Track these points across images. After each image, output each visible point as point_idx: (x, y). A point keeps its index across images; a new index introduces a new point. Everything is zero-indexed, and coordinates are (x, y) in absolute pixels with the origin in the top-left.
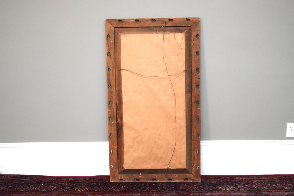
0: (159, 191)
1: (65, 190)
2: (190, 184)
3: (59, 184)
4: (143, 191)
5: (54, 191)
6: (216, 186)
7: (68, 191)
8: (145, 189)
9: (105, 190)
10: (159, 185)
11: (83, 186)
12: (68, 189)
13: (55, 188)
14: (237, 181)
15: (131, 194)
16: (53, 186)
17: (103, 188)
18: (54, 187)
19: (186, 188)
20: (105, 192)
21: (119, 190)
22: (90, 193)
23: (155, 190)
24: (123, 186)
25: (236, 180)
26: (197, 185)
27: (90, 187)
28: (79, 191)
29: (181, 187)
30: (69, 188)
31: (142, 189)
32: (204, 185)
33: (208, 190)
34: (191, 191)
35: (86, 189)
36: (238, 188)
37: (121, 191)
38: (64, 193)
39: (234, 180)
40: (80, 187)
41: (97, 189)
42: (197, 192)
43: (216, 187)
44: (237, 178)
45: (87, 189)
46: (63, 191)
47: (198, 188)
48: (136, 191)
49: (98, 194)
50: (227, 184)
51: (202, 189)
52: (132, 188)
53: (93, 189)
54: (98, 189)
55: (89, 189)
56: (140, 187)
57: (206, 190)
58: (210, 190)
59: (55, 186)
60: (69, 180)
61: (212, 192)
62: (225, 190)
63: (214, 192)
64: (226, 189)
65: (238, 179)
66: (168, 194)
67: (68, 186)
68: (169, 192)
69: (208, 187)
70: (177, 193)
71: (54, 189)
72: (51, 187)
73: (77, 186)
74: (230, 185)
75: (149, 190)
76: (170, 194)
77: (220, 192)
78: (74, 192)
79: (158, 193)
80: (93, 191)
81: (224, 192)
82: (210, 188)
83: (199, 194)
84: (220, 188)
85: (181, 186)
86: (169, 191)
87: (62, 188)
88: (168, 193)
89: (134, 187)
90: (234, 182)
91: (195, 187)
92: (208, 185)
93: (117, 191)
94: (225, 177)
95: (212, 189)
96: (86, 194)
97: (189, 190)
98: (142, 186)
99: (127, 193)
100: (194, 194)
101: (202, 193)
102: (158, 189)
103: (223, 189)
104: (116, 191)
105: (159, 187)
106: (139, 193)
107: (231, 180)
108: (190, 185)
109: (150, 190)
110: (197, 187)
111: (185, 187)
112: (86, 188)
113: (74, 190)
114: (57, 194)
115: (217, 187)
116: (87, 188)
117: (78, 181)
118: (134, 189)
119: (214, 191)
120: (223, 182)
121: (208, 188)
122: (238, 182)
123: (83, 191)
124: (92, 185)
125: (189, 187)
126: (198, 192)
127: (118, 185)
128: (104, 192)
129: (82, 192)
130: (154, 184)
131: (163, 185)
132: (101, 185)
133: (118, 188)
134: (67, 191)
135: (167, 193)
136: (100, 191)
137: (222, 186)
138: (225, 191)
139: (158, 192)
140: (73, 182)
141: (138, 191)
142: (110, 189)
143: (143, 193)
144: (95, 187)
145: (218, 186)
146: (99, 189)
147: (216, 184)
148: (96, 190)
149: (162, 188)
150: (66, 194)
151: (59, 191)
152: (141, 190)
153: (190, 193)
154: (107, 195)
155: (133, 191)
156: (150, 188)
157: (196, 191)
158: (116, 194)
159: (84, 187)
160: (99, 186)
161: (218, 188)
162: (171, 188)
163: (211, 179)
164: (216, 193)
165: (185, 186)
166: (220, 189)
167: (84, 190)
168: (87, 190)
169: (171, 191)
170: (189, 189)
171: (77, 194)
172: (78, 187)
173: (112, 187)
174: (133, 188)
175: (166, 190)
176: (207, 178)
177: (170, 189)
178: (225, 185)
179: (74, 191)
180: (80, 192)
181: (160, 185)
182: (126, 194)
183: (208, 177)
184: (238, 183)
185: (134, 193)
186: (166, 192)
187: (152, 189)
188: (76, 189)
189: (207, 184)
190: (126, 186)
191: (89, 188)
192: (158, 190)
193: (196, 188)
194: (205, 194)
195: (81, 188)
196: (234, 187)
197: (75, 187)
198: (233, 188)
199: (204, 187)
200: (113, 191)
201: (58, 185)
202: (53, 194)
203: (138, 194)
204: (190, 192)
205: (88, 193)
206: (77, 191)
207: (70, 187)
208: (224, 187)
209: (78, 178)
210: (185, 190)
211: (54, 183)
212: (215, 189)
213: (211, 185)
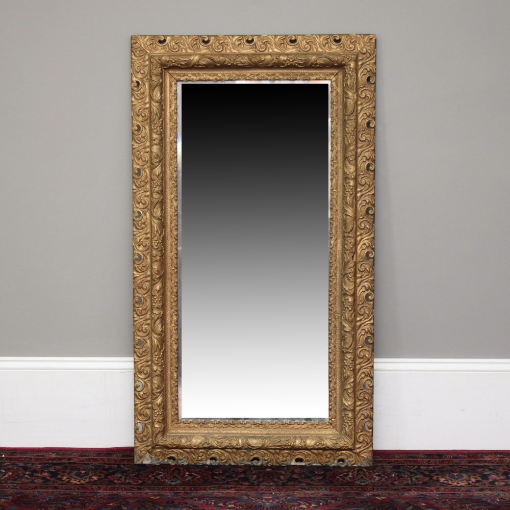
0: (284, 484)
1: (36, 481)
2: (364, 470)
3: (21, 467)
4: (242, 485)
5: (9, 482)
6: (432, 474)
7: (44, 482)
8: (246, 479)
9: (141, 482)
10: (284, 472)
11: (83, 472)
12: (44, 478)
13: (10, 474)
14: (487, 464)
15: (210, 492)
16: (4, 471)
17: (137, 476)
18: (6, 474)
19: (354, 478)
20: (141, 484)
21: (177, 482)
22: (104, 487)
23: (272, 483)
24: (187, 473)
25: (485, 462)
26: (382, 473)
27: (101, 473)
28: (74, 482)
29: (341, 477)
30: (46, 474)
31: (239, 479)
32: (401, 473)
33: (412, 485)
34: (366, 485)
35: (90, 478)
36: (490, 480)
37: (183, 484)
38: (36, 488)
39: (479, 462)
40: (74, 472)
41: (121, 477)
42: (381, 489)
43: (431, 478)
44: (487, 458)
45: (93, 477)
46: (32, 482)
47: (386, 479)
48: (222, 484)
49: (126, 490)
50: (461, 471)
51: (395, 483)
52: (213, 478)
53: (110, 477)
54: (123, 479)
55: (99, 479)
56: (233, 475)
57: (407, 484)
58: (415, 484)
59: (9, 470)
60: (43, 456)
61: (421, 488)
62: (455, 484)
63: (426, 490)
64: (458, 483)
65: (489, 459)
66: (307, 492)
67: (42, 472)
68: (310, 486)
69: (410, 477)
70: (331, 490)
71: (6, 476)
73: (69, 471)
74: (470, 474)
75: (256, 482)
76: (313, 492)
77: (443, 488)
78: (62, 484)
79: (280, 490)
80: (111, 482)
81: (454, 489)
82: (416, 478)
83: (388, 494)
84: (442, 480)
85: (341, 474)
86: (308, 484)
87: (28, 475)
88: (308, 490)
89: (216, 475)
90: (479, 467)
91: (377, 478)
92: (412, 473)
93: (173, 483)
94: (454, 455)
95: (421, 482)
96: (93, 489)
97: (363, 484)
99: (200, 489)
100: (375, 493)
101: (395, 490)
102: (281, 480)
103: (450, 483)
104: (170, 485)
105: (282, 477)
106: (231, 488)
107: (470, 462)
108: (364, 471)
109: (260, 482)
110: (383, 477)
111: (351, 476)
112: (90, 474)
113: (61, 479)
114: (16, 489)
115: (435, 478)
116: (95, 475)
117: (70, 459)
118: (216, 480)
119: (427, 487)
120: (451, 466)
121: (411, 480)
122: (489, 466)
123: (83, 482)
124: (107, 470)
125: (362, 478)
126: (386, 489)
127: (175, 470)
128: (139, 486)
129: (82, 484)
130: (268, 470)
131: (293, 472)
132: (129, 470)
133: (174, 477)
134: (41, 481)
135: (305, 489)
136: (129, 483)
137: (448, 476)
138: (456, 486)
139: (281, 488)
140: (54, 462)
141: (228, 483)
142: (156, 478)
143: (242, 490)
144: (114, 473)
145: (438, 475)
146: (126, 479)
147: (432, 471)
148: (118, 480)
149: (291, 479)
150: (41, 488)
151: (21, 482)
152: (235, 481)
153: (365, 491)
154: (147, 491)
155: (215, 484)
156: (258, 478)
157: (381, 485)
158: (170, 490)
159: (86, 474)
160: (126, 472)
161: (438, 481)
162: (313, 478)
163: (419, 460)
164: (432, 491)
165: (351, 474)
166: (444, 483)
167: (87, 481)
168: (95, 481)
169: (314, 485)
170: (361, 482)
171: (70, 489)
172: (70, 472)
173: (161, 474)
174: (215, 477)
175: (302, 482)
176: (408, 458)
177: (313, 480)
178: (455, 474)
179: (61, 482)
180: (76, 484)
181: (286, 472)
182: (197, 491)
183: (411, 455)
184: (490, 470)
185: (219, 488)
186: (301, 488)
187: (264, 481)
188: (65, 478)
189: (408, 472)
190: (196, 473)
191: (99, 476)
192: (280, 482)
193: (381, 479)
194: (403, 494)
195: (78, 475)
196: (479, 479)
197: (64, 472)
198: (477, 481)
199: (400, 477)
200: (164, 483)
201: (15, 468)
202: (5, 488)
203: (230, 491)
204: (364, 488)
205: (98, 487)
206: (69, 482)
207: (49, 472)
208: (453, 477)
209: (69, 453)
210: (351, 484)
211: (6, 464)
212: (430, 482)
213: (419, 473)
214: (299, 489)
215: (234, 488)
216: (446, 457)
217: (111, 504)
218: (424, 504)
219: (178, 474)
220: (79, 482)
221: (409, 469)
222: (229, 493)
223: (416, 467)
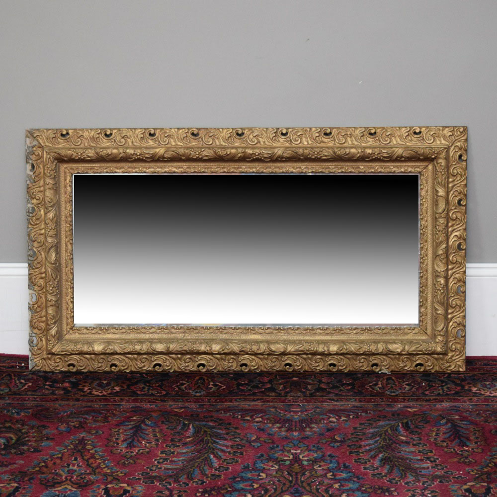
0: (312, 395)
1: (57, 392)
2: (393, 378)
3: (41, 376)
4: (269, 396)
5: (29, 393)
6: (463, 383)
7: (65, 393)
8: (272, 389)
9: (164, 393)
11: (105, 382)
12: (64, 389)
13: (30, 384)
15: (236, 404)
16: (23, 381)
17: (160, 386)
18: (26, 384)
19: (383, 388)
20: (165, 396)
21: (202, 393)
22: (127, 398)
23: (299, 394)
24: (212, 383)
26: (412, 382)
27: (123, 383)
28: (95, 393)
29: (370, 386)
30: (67, 384)
31: (266, 389)
32: (431, 381)
33: (443, 395)
34: (397, 395)
35: (113, 388)
37: (208, 395)
38: (57, 400)
40: (96, 383)
41: (144, 388)
42: (413, 400)
43: (463, 387)
45: (115, 388)
46: (53, 393)
47: (416, 389)
48: (249, 395)
49: (149, 402)
50: (493, 380)
51: (427, 393)
52: (238, 388)
53: (132, 388)
54: (146, 389)
55: (121, 390)
56: (259, 385)
57: (439, 394)
58: (447, 395)
59: (28, 380)
61: (454, 399)
62: (488, 394)
63: (458, 401)
64: (491, 393)
66: (336, 403)
67: (63, 382)
68: (339, 397)
69: (442, 386)
70: (361, 402)
71: (26, 387)
72: (17, 382)
73: (90, 381)
75: (283, 393)
76: (342, 403)
77: (475, 399)
78: (84, 396)
79: (308, 402)
80: (134, 393)
81: (487, 399)
82: (448, 388)
83: (420, 405)
84: (474, 389)
85: (370, 383)
86: (337, 395)
87: (49, 385)
88: (337, 401)
89: (242, 385)
91: (408, 388)
92: (442, 382)
93: (198, 394)
94: (485, 362)
95: (453, 392)
96: (115, 401)
97: (393, 394)
98: (264, 384)
99: (226, 401)
100: (406, 404)
101: (427, 401)
102: (308, 389)
103: (483, 393)
104: (195, 396)
105: (309, 387)
106: (258, 399)
108: (393, 380)
109: (287, 393)
110: (414, 386)
111: (380, 386)
112: (112, 385)
113: (82, 390)
114: (37, 401)
115: (467, 387)
116: (117, 385)
118: (242, 390)
119: (459, 398)
120: (481, 374)
121: (442, 389)
123: (105, 393)
124: (129, 379)
125: (392, 387)
126: (417, 400)
127: (199, 379)
128: (162, 398)
129: (104, 395)
130: (295, 378)
131: (320, 382)
132: (152, 380)
133: (199, 387)
134: (62, 392)
135: (333, 400)
136: (152, 395)
137: (479, 385)
138: (490, 396)
139: (308, 398)
141: (254, 394)
142: (180, 389)
143: (268, 401)
144: (136, 383)
145: (469, 384)
146: (148, 390)
147: (463, 380)
148: (141, 391)
149: (319, 389)
150: (62, 400)
151: (42, 394)
152: (262, 392)
153: (396, 402)
154: (171, 403)
155: (241, 395)
156: (285, 388)
157: (412, 396)
158: (195, 402)
159: (108, 384)
160: (149, 381)
161: (470, 390)
162: (342, 389)
164: (464, 402)
165: (380, 383)
166: (476, 393)
167: (109, 391)
168: (117, 392)
169: (343, 396)
170: (391, 392)
171: (92, 401)
172: (92, 382)
173: (185, 384)
174: (241, 387)
175: (329, 393)
177: (341, 390)
178: (487, 383)
179: (82, 393)
180: (98, 396)
181: (313, 381)
182: (223, 402)
185: (245, 400)
186: (329, 399)
187: (291, 392)
188: (86, 389)
189: (439, 380)
190: (221, 382)
191: (122, 387)
192: (308, 392)
193: (411, 389)
194: (435, 405)
195: (100, 385)
197: (85, 382)
199: (430, 386)
200: (189, 393)
201: (35, 378)
202: (25, 400)
203: (257, 403)
204: (395, 399)
205: (121, 399)
206: (90, 393)
207: (70, 382)
208: (485, 386)
210: (380, 395)
211: (25, 373)
212: (462, 392)
213: (450, 382)
214: (328, 401)
215: (261, 399)
216: (476, 364)
217: (134, 418)
218: (457, 417)
219: (202, 384)
220: (101, 393)
221: (440, 377)
222: (256, 405)
223: (446, 375)
